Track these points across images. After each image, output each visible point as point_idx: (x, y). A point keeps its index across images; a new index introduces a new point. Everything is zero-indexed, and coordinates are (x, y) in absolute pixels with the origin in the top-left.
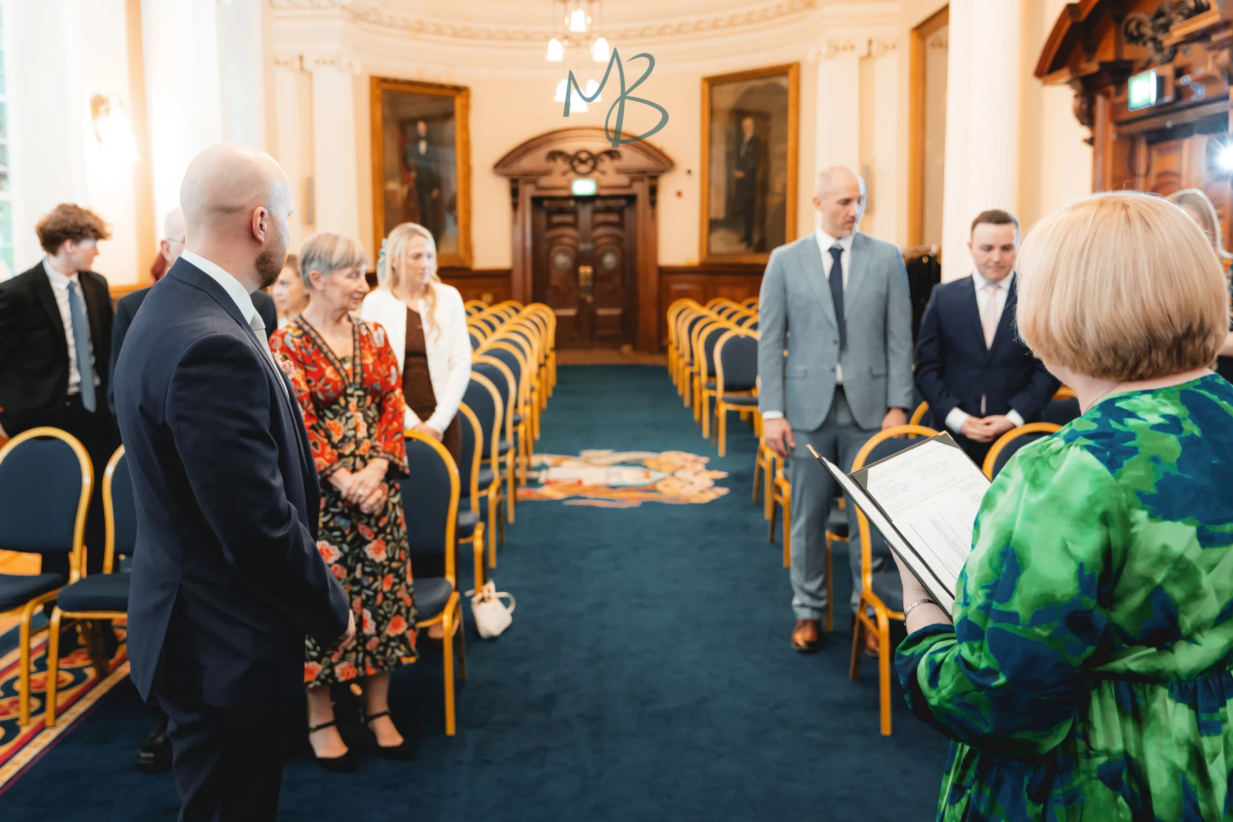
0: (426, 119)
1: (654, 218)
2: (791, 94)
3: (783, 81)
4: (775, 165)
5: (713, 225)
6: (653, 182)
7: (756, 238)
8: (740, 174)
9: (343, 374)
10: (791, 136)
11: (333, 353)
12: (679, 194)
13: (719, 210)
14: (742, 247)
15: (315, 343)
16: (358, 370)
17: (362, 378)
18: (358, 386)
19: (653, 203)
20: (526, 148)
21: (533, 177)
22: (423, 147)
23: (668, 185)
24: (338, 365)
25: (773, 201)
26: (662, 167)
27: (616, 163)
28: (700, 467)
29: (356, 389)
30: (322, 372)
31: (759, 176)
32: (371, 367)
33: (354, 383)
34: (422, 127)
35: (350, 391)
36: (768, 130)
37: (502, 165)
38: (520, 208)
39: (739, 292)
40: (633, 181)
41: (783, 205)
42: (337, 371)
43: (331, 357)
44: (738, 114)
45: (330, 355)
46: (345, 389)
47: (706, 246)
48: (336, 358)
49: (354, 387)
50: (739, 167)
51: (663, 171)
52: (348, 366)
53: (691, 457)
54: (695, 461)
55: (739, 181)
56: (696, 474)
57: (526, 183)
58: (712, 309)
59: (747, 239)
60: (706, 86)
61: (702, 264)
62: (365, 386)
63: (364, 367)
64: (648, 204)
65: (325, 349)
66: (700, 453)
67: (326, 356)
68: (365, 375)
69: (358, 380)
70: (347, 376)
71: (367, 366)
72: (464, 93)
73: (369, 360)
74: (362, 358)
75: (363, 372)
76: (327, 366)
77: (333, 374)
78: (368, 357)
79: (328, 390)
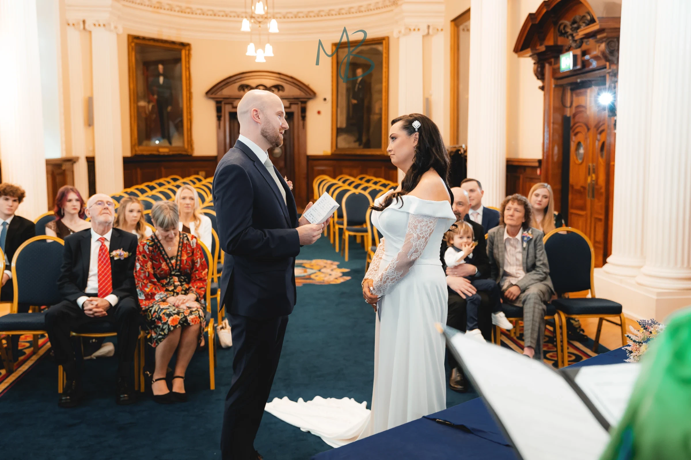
0: (162, 62)
1: (304, 126)
2: (384, 55)
3: (380, 48)
4: (375, 96)
5: (339, 131)
6: (303, 105)
7: (364, 139)
8: (355, 102)
9: (170, 265)
10: (384, 80)
11: (167, 255)
12: (319, 113)
13: (343, 123)
14: (356, 145)
15: (159, 249)
16: (178, 263)
17: (180, 267)
18: (177, 270)
19: (304, 118)
20: (226, 82)
21: (230, 100)
22: (161, 80)
23: (312, 107)
24: (168, 261)
25: (374, 118)
26: (309, 96)
27: (281, 93)
28: (335, 267)
29: (176, 272)
31: (366, 103)
33: (176, 269)
34: (161, 67)
35: (173, 273)
36: (370, 75)
37: (211, 93)
38: (222, 118)
39: (355, 172)
40: (291, 104)
41: (380, 120)
42: (167, 264)
43: (166, 257)
44: (354, 66)
46: (171, 272)
47: (335, 144)
48: (168, 258)
49: (175, 271)
50: (354, 98)
51: (310, 99)
53: (329, 262)
54: (332, 264)
55: (354, 105)
56: (332, 270)
57: (225, 104)
58: (339, 180)
59: (359, 140)
60: (334, 49)
61: (332, 154)
62: (181, 270)
63: (181, 261)
64: (300, 118)
66: (334, 260)
68: (182, 265)
69: (178, 267)
70: (173, 266)
71: (183, 260)
72: (187, 48)
73: (185, 258)
74: (181, 257)
75: (181, 263)
76: (163, 262)
77: (165, 266)
78: (184, 256)
79: (162, 274)
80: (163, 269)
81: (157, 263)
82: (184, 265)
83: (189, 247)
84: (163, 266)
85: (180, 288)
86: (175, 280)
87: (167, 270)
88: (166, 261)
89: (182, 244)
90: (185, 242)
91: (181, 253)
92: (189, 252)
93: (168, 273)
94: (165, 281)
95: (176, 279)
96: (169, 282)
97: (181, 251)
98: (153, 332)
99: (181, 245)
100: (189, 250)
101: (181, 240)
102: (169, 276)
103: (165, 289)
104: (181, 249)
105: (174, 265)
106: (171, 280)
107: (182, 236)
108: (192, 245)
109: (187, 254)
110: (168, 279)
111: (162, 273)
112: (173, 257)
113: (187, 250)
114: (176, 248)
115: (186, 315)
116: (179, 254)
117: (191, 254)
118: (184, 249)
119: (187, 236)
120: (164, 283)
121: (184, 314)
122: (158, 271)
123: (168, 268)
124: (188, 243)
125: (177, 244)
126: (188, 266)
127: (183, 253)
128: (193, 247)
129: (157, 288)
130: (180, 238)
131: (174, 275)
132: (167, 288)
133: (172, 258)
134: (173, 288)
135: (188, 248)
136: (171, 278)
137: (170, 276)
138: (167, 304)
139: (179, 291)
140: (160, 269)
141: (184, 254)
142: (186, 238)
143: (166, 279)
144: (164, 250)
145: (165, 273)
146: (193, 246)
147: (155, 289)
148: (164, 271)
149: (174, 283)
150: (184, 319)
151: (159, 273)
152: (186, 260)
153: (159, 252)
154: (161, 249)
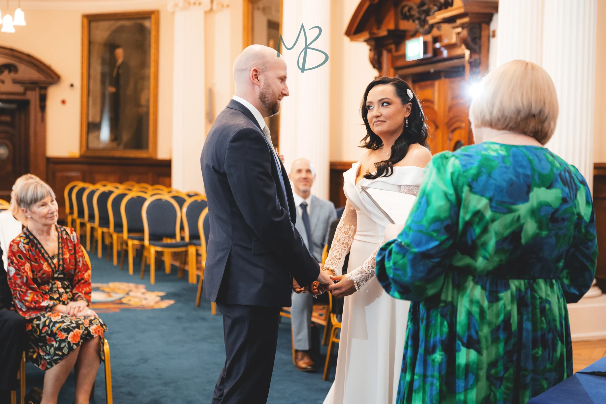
1: (43, 119)
2: (153, 33)
3: (147, 23)
4: (140, 84)
5: (89, 127)
6: (43, 92)
7: (125, 138)
8: (112, 90)
9: (53, 266)
11: (47, 254)
12: (63, 102)
13: (96, 116)
15: (37, 247)
16: (61, 262)
17: (63, 267)
18: (60, 272)
19: (43, 108)
23: (55, 94)
24: (50, 261)
25: (139, 111)
26: (50, 80)
27: (14, 75)
29: (59, 274)
30: (41, 266)
31: (128, 91)
32: (68, 260)
33: (58, 270)
35: (56, 275)
40: (26, 89)
41: (147, 113)
42: (49, 265)
43: (46, 256)
44: (111, 45)
45: (45, 255)
46: (54, 275)
47: (84, 144)
48: (49, 257)
49: (58, 272)
50: (112, 84)
51: (51, 83)
52: (55, 261)
55: (112, 95)
59: (118, 139)
60: (86, 22)
61: (82, 156)
62: (64, 272)
63: (64, 259)
64: (38, 108)
65: (43, 251)
67: (43, 255)
68: (65, 266)
69: (61, 268)
70: (55, 267)
71: (66, 259)
73: (67, 256)
74: (63, 255)
75: (64, 263)
76: (44, 262)
77: (47, 267)
78: (66, 254)
79: (44, 278)
80: (45, 272)
81: (37, 265)
82: (67, 265)
83: (70, 243)
84: (45, 268)
85: (65, 296)
86: (59, 286)
87: (49, 272)
88: (47, 261)
89: (62, 239)
90: (65, 237)
91: (62, 250)
92: (70, 248)
93: (50, 276)
94: (47, 287)
95: (59, 284)
96: (52, 288)
97: (62, 248)
98: (40, 351)
99: (60, 240)
100: (71, 247)
101: (60, 235)
102: (51, 281)
103: (48, 297)
104: (62, 245)
105: (57, 266)
106: (54, 286)
107: (59, 230)
108: (72, 240)
109: (69, 251)
110: (50, 284)
111: (44, 276)
112: (55, 256)
113: (68, 247)
114: (56, 245)
115: (86, 326)
116: (61, 251)
117: (73, 252)
118: (64, 246)
119: (65, 230)
120: (47, 291)
121: (84, 326)
122: (39, 274)
123: (50, 270)
124: (69, 238)
125: (56, 239)
126: (72, 265)
127: (64, 250)
128: (73, 243)
129: (39, 295)
130: (58, 232)
131: (58, 279)
132: (51, 295)
133: (53, 257)
134: (58, 296)
135: (70, 245)
136: (53, 282)
137: (53, 280)
138: (58, 315)
139: (65, 300)
140: (41, 272)
141: (66, 251)
142: (64, 232)
143: (48, 285)
144: (42, 247)
145: (48, 276)
146: (74, 241)
147: (37, 296)
148: (46, 274)
149: (58, 290)
150: (86, 332)
151: (40, 277)
152: (69, 258)
153: (37, 250)
154: (39, 246)
